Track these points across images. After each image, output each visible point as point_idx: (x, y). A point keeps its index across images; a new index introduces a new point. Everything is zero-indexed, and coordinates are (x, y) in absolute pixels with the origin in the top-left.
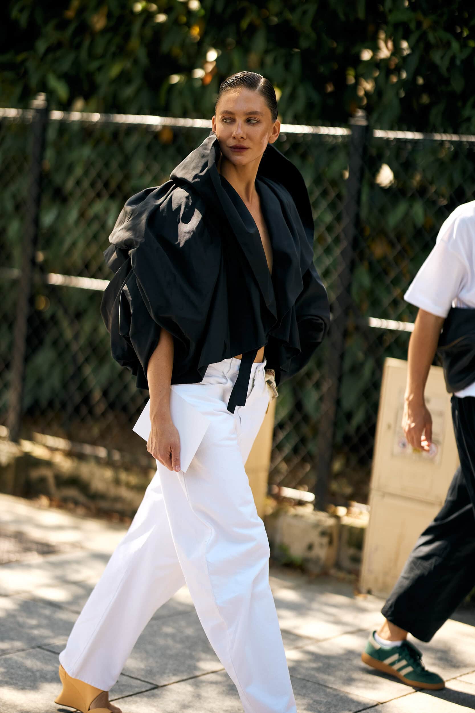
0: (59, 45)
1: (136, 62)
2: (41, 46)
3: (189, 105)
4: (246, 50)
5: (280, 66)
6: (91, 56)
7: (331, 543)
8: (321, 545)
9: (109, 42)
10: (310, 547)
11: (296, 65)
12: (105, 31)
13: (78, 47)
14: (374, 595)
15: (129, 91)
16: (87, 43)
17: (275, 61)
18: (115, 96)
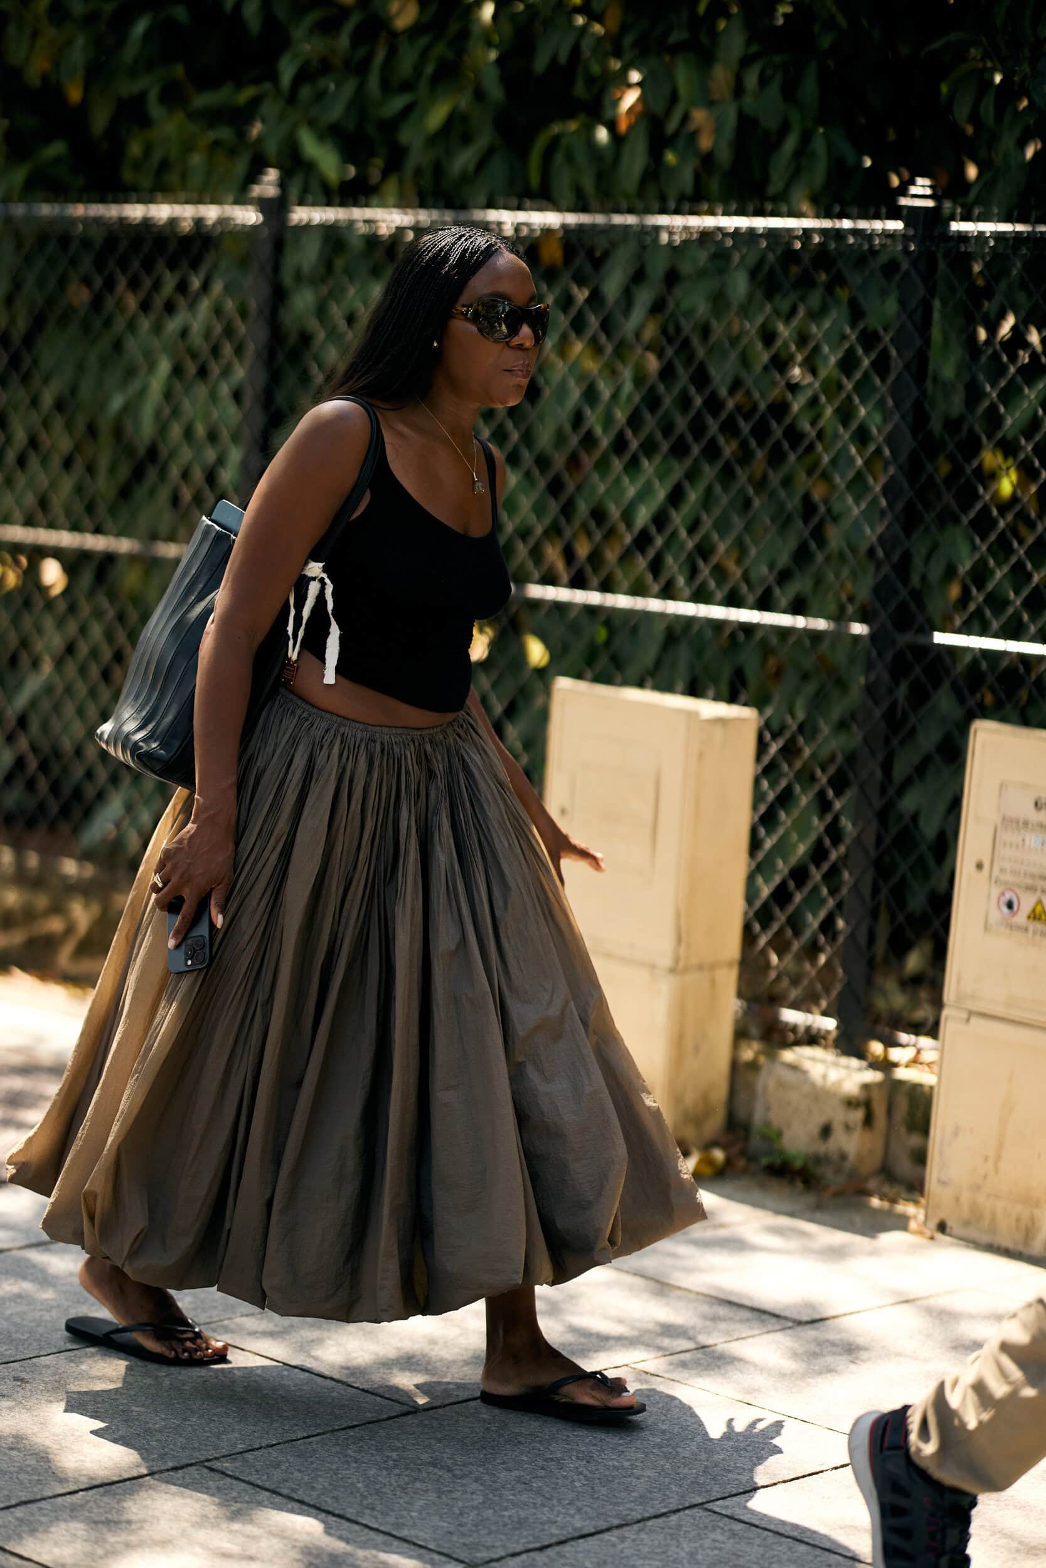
0: (325, 67)
1: (479, 95)
2: (287, 70)
3: (588, 184)
4: (706, 58)
5: (774, 90)
6: (387, 87)
7: (868, 1121)
8: (848, 1128)
9: (424, 55)
10: (826, 1131)
11: (810, 88)
12: (415, 31)
13: (361, 69)
14: (950, 1235)
15: (464, 159)
16: (380, 55)
17: (763, 81)
18: (438, 169)
